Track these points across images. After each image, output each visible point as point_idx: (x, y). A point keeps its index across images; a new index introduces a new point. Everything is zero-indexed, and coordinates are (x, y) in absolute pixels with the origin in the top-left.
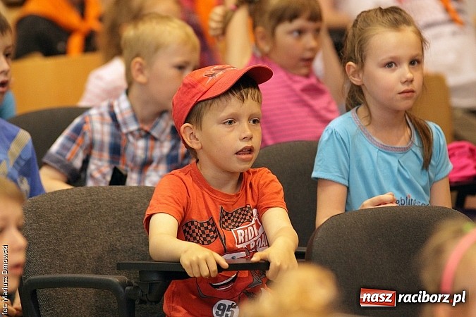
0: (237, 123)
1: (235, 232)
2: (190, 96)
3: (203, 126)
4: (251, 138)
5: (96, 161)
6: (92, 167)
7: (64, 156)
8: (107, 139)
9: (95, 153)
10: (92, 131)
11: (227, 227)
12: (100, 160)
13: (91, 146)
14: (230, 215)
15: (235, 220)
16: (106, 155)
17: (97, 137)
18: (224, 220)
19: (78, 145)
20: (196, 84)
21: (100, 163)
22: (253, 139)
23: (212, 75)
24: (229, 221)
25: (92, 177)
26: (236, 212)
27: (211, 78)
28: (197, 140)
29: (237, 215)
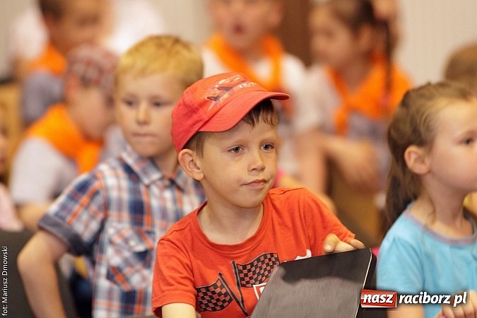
0: (246, 150)
1: (258, 288)
2: (190, 122)
3: (205, 153)
4: (263, 169)
5: (115, 224)
6: (110, 231)
7: (63, 219)
8: (126, 197)
9: (113, 213)
10: (106, 189)
11: (248, 282)
12: (120, 221)
13: (106, 206)
14: (249, 267)
15: (258, 271)
16: (126, 215)
17: (114, 194)
18: (242, 275)
19: (82, 205)
20: (197, 109)
21: (120, 226)
22: (266, 170)
23: (216, 98)
24: (250, 274)
25: (111, 242)
26: (258, 260)
27: (214, 102)
28: (198, 169)
29: (260, 264)
